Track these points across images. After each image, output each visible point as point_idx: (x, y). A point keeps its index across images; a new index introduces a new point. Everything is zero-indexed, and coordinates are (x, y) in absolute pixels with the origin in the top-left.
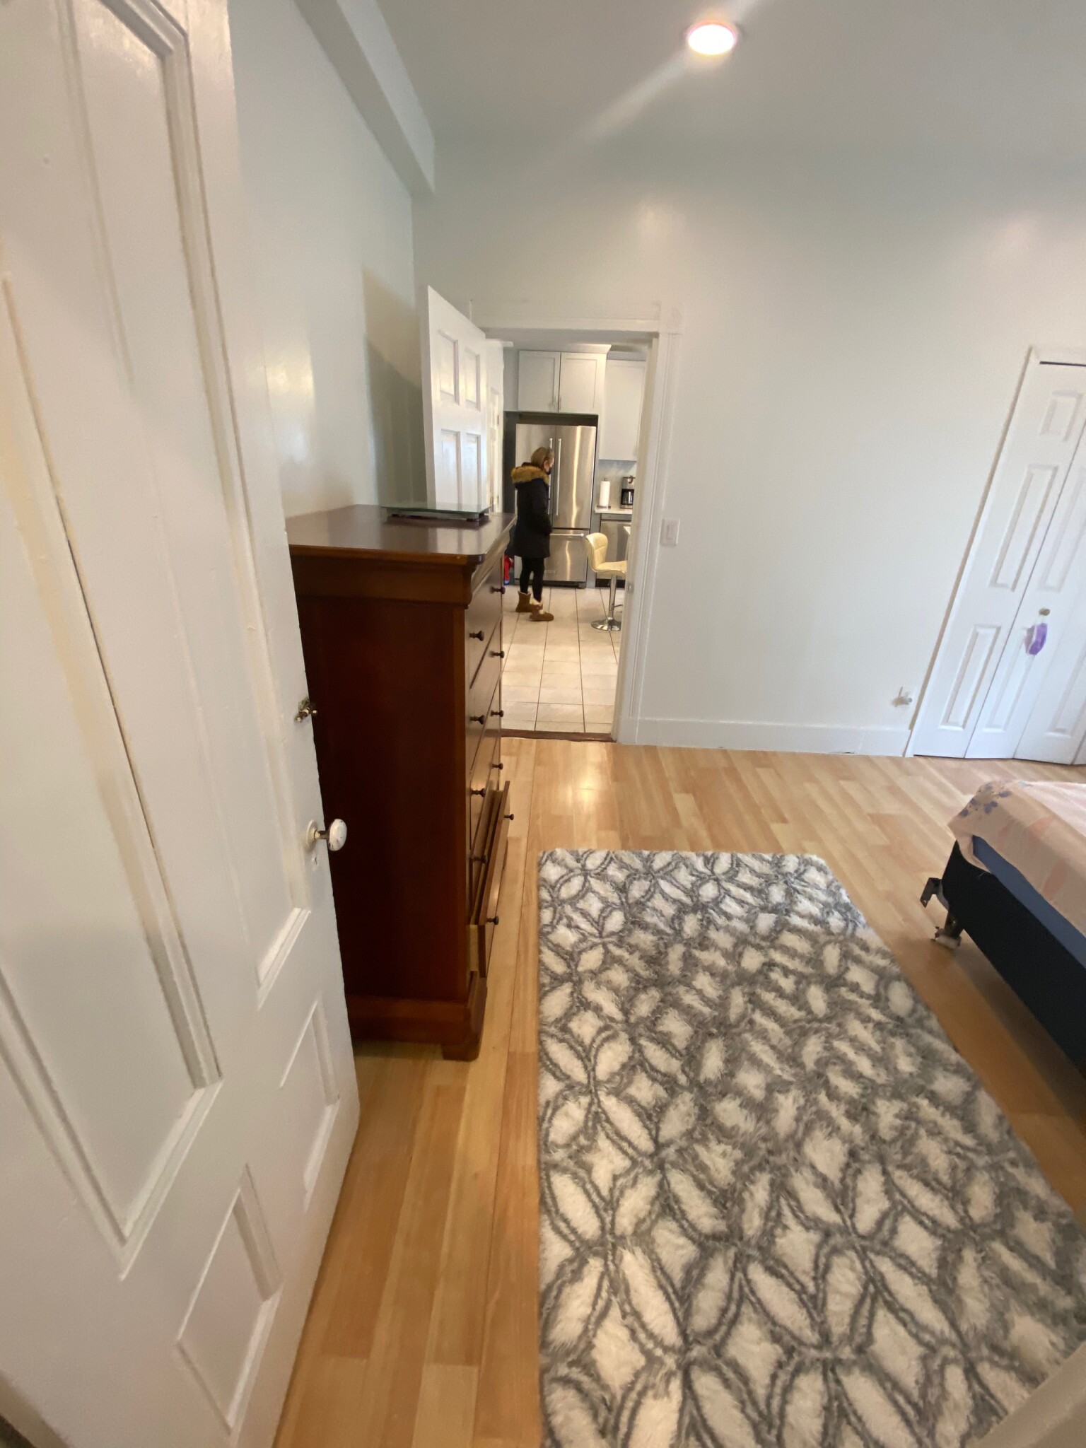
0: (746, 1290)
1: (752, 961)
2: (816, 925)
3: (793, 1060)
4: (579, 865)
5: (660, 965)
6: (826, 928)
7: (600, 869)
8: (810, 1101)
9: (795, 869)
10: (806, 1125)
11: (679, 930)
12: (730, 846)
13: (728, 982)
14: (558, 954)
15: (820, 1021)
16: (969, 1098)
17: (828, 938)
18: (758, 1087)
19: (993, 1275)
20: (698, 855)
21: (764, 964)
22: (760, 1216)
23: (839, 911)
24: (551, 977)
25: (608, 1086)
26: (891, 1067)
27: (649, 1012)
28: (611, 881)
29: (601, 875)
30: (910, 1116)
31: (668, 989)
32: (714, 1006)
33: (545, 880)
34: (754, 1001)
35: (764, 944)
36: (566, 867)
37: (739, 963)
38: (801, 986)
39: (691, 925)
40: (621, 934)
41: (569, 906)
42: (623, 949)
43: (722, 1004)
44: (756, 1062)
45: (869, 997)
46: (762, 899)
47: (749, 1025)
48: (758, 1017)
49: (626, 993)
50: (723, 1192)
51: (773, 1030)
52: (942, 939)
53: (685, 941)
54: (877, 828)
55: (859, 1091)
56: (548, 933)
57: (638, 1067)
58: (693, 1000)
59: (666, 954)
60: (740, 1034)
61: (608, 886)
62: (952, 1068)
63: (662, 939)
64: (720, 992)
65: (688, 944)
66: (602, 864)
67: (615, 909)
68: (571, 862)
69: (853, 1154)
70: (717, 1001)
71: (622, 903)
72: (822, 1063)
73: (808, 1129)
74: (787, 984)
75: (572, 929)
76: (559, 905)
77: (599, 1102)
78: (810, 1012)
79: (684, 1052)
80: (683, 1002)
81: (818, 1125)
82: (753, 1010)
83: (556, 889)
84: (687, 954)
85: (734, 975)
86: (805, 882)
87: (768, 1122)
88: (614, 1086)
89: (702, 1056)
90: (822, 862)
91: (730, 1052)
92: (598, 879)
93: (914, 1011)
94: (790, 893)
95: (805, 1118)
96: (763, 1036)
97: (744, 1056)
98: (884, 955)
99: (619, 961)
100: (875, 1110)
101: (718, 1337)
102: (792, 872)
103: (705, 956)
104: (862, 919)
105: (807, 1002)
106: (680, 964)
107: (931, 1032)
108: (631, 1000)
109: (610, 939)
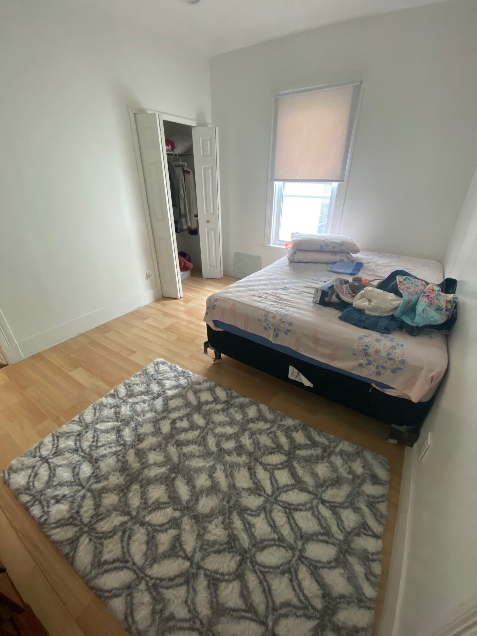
0: (263, 569)
1: (166, 427)
2: (178, 389)
3: (208, 454)
4: (37, 458)
5: (127, 469)
6: (182, 387)
7: (54, 449)
8: (225, 464)
9: (154, 370)
10: (230, 475)
11: (125, 443)
12: (120, 380)
13: (163, 446)
14: (62, 526)
15: (205, 428)
16: (259, 410)
17: (185, 390)
18: (206, 480)
19: (303, 463)
20: (106, 397)
21: (171, 423)
22: (244, 532)
23: (181, 376)
24: (69, 544)
25: (147, 563)
26: (236, 422)
27: (139, 500)
28: (67, 450)
29: (57, 453)
30: (252, 434)
31: (141, 477)
32: (166, 464)
33: (17, 489)
34: (179, 444)
35: (164, 414)
36: (28, 468)
37: (161, 433)
38: (190, 420)
39: (128, 434)
40: (94, 474)
41: (49, 490)
42: (102, 481)
43: (168, 458)
44: (198, 470)
45: (212, 402)
46: (150, 394)
47: (185, 457)
48: (186, 450)
49: (121, 504)
50: (228, 543)
51: (194, 449)
52: (217, 361)
53: (131, 446)
54: (170, 333)
55: (234, 442)
56: (46, 520)
57: (155, 534)
58: (155, 471)
59: (127, 461)
60: (184, 465)
61: (67, 455)
62: (249, 405)
63: (119, 455)
64: (164, 454)
65: (133, 446)
66: (53, 445)
67: (81, 464)
68: (29, 461)
69: (250, 469)
70: (165, 460)
71: (83, 457)
72: (218, 444)
73: (232, 475)
74: (185, 424)
75: (62, 501)
76: (41, 496)
77: (150, 576)
78: (201, 428)
79: (169, 500)
80: (151, 477)
81: (234, 471)
82: (181, 449)
83: (31, 488)
84: (136, 451)
85: (163, 441)
86: (162, 373)
87: (219, 491)
88: (150, 559)
89: (177, 493)
90: (162, 360)
91: (186, 477)
92: (57, 456)
93: (227, 394)
94: (159, 383)
95: (228, 473)
96: (192, 456)
97: (192, 473)
98: (206, 381)
99: (104, 490)
100: (243, 443)
101: (271, 605)
102: (154, 373)
103: (144, 445)
104: (191, 373)
105: (197, 425)
106: (137, 459)
107: (236, 397)
108: (127, 504)
109: (90, 483)
